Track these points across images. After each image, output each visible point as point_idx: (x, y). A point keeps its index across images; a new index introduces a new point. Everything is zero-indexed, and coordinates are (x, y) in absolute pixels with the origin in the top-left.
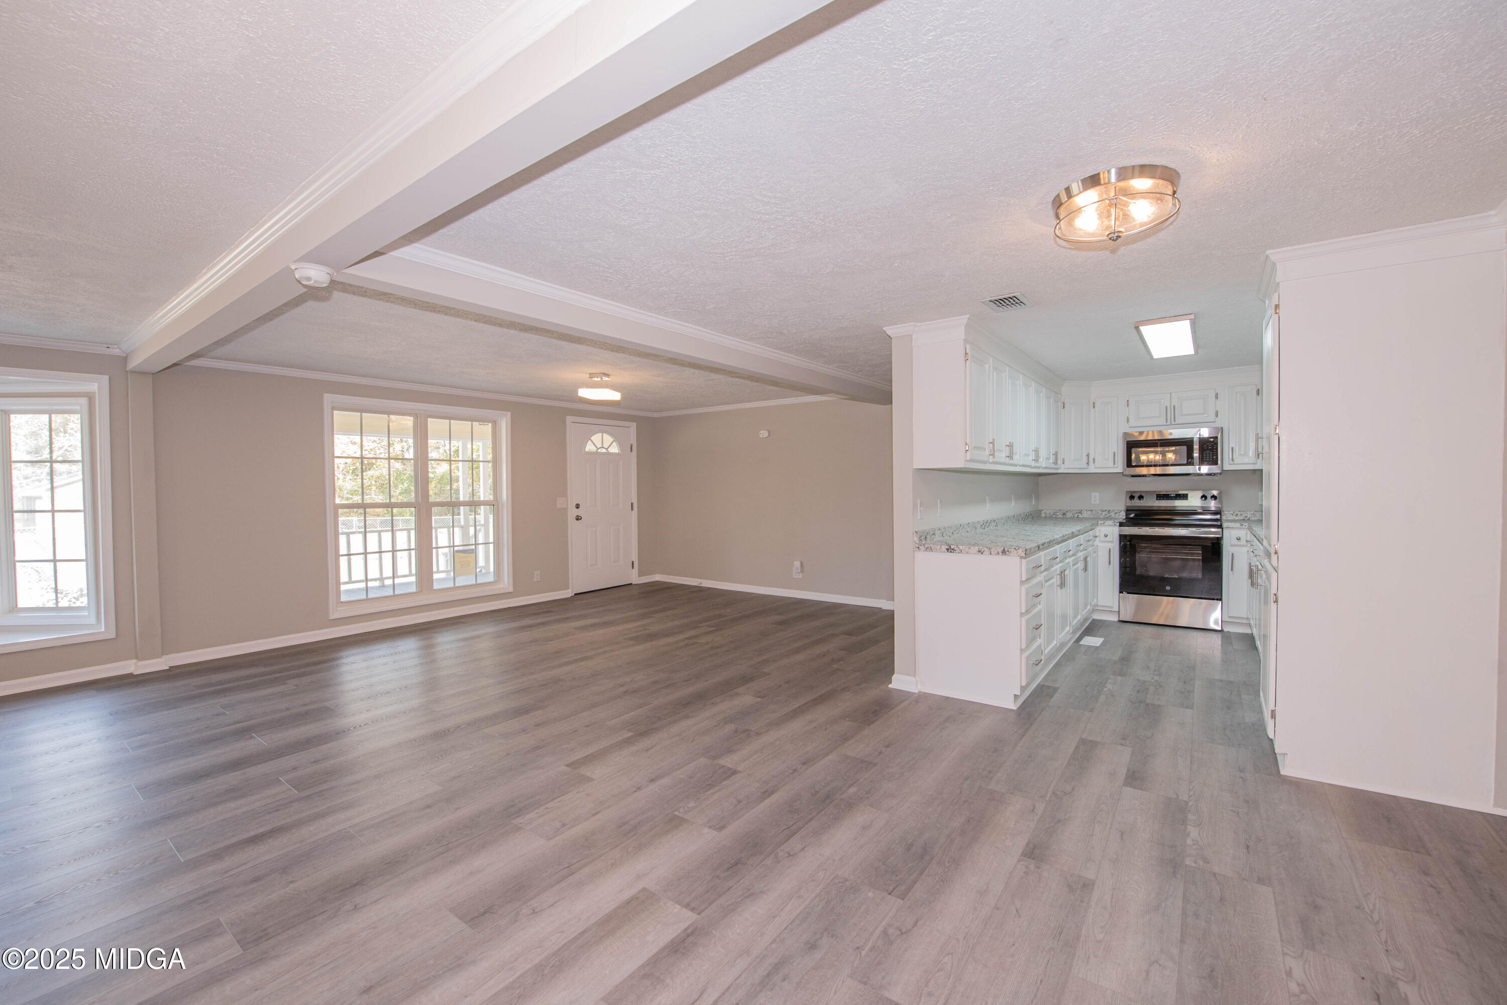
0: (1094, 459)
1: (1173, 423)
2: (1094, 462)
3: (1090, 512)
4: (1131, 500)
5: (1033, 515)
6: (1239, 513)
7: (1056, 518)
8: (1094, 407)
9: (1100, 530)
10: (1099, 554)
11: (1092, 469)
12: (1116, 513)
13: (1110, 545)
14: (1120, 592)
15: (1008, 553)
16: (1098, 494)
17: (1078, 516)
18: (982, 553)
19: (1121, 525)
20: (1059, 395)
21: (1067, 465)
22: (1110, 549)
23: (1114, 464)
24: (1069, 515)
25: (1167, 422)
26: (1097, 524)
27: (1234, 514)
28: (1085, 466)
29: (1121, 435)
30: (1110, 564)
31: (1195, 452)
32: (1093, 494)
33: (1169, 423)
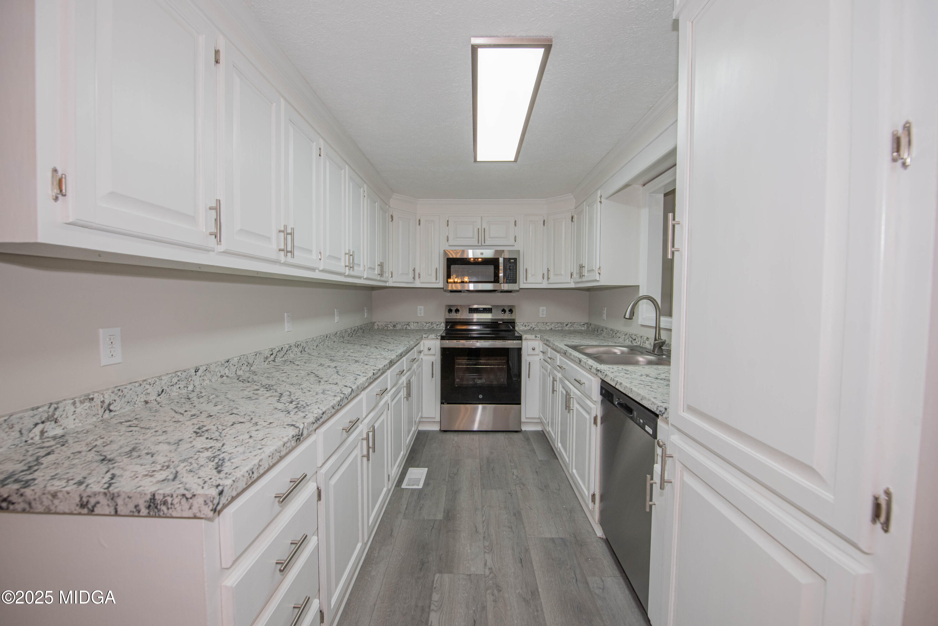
0: (419, 274)
1: (483, 244)
2: (419, 277)
3: (417, 324)
4: (449, 313)
5: (364, 328)
6: (527, 325)
7: (387, 330)
8: (419, 224)
9: (424, 343)
10: (424, 368)
11: (418, 284)
12: (438, 325)
13: (433, 358)
14: (442, 403)
15: (164, 508)
16: (422, 307)
17: (406, 327)
18: (91, 512)
19: (443, 338)
20: (387, 206)
21: (394, 279)
22: (433, 362)
23: (436, 280)
24: (399, 327)
25: (478, 243)
26: (422, 338)
27: (523, 325)
28: (412, 280)
29: (442, 252)
30: (433, 377)
31: (500, 272)
32: (419, 307)
33: (480, 244)
